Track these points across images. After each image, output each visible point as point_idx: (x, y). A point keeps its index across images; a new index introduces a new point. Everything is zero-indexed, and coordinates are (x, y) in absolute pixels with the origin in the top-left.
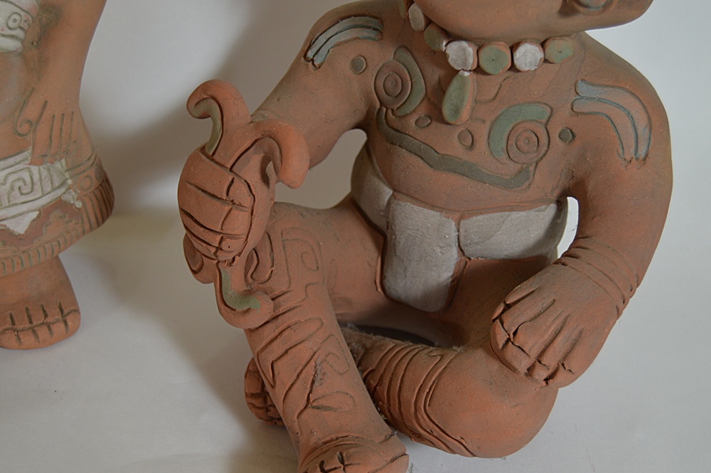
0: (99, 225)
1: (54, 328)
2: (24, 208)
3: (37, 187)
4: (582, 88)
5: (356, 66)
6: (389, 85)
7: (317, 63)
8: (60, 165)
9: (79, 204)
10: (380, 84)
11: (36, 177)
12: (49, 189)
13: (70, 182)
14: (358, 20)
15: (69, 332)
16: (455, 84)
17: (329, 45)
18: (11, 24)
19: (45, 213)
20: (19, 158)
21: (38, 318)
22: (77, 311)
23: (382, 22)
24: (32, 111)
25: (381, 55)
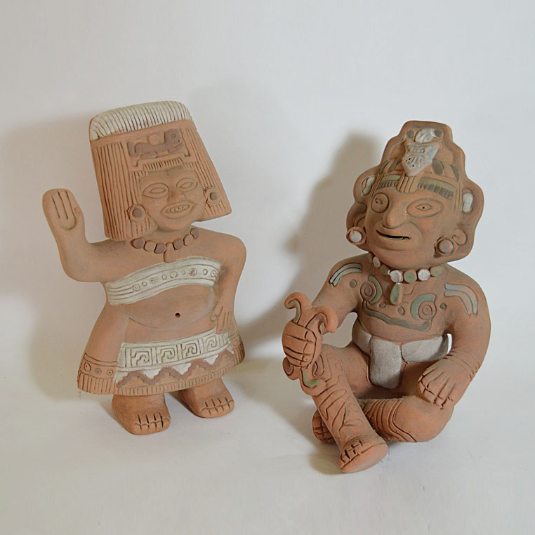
0: (240, 362)
1: (224, 407)
2: (213, 353)
3: (218, 344)
4: (448, 286)
5: (351, 284)
6: (367, 291)
7: (335, 284)
8: (226, 335)
9: (233, 353)
10: (363, 291)
11: (218, 339)
12: (222, 345)
13: (229, 342)
14: (351, 265)
15: (231, 410)
16: (395, 288)
17: (339, 276)
18: (213, 275)
19: (221, 355)
20: (212, 331)
21: (217, 403)
22: (233, 400)
23: (362, 265)
24: (217, 311)
25: (362, 279)
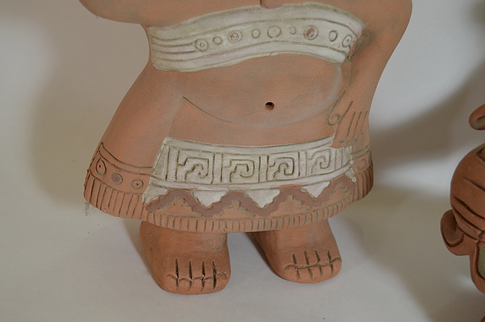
0: (364, 196)
1: (324, 270)
2: (321, 178)
3: (332, 164)
8: (349, 149)
9: (354, 180)
11: (333, 157)
12: (339, 166)
13: (352, 162)
15: (333, 274)
18: (346, 43)
19: (333, 183)
20: (325, 141)
21: (313, 261)
22: (340, 259)
24: (341, 109)
